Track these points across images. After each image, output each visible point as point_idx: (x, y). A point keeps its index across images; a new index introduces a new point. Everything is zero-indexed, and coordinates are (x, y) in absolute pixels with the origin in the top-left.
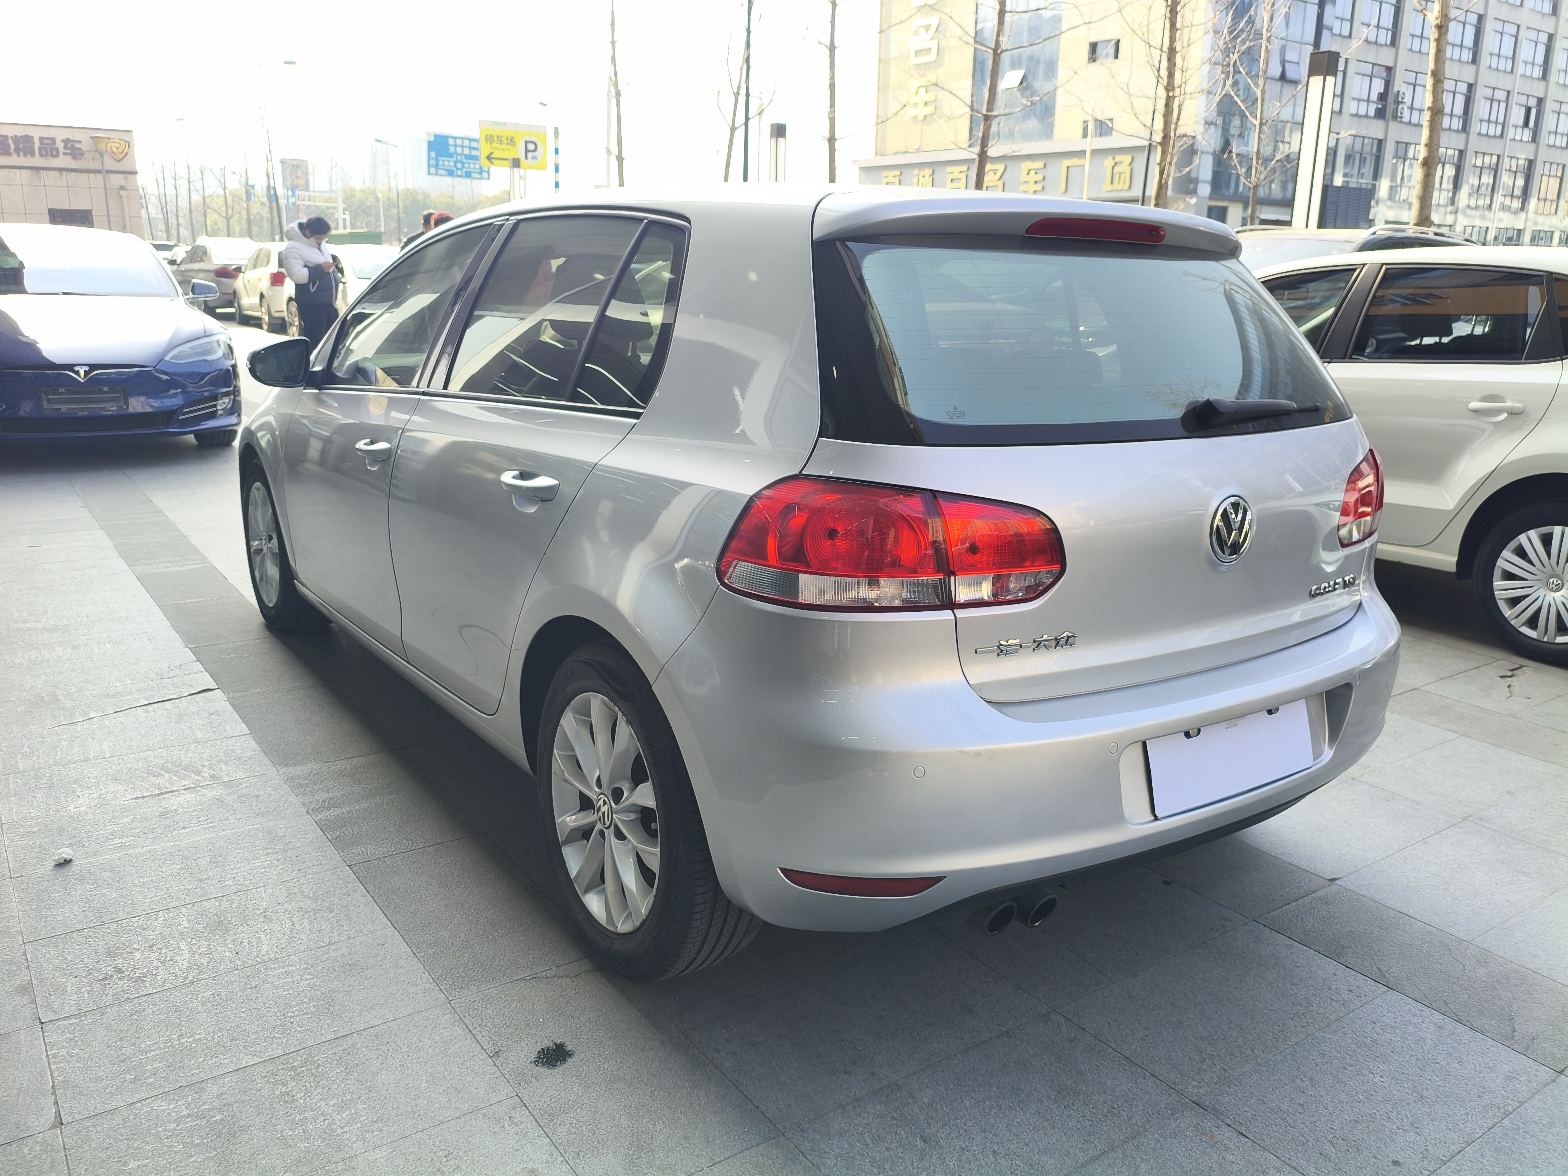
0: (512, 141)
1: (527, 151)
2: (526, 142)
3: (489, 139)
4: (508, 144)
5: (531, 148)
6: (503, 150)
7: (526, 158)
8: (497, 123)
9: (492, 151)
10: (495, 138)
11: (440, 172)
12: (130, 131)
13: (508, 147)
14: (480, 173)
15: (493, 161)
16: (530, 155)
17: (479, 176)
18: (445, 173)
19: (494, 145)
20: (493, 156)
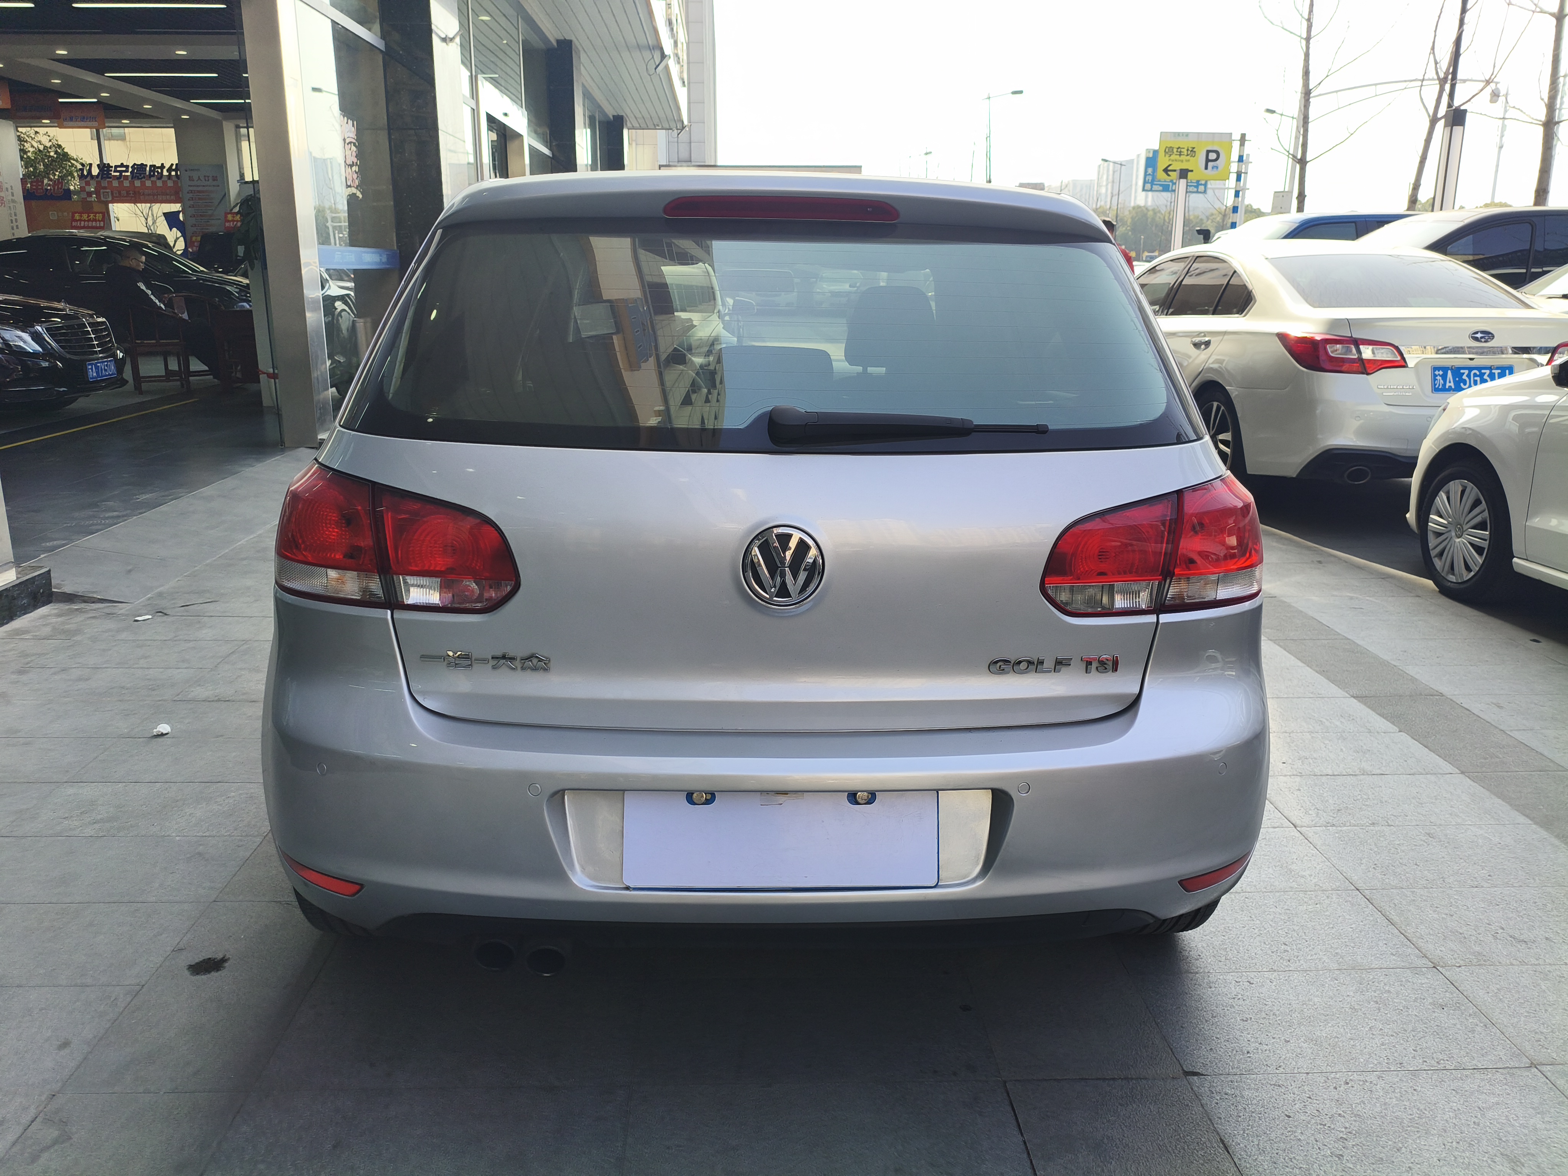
0: (1192, 152)
1: (1208, 160)
2: (1208, 152)
3: (1169, 151)
4: (1188, 155)
5: (1212, 157)
6: (1182, 161)
7: (1206, 168)
8: (1179, 134)
9: (1170, 163)
10: (1175, 150)
11: (1155, 187)
12: (860, 167)
13: (1188, 157)
14: (1197, 187)
15: (1169, 173)
16: (1210, 164)
17: (1195, 190)
18: (1161, 188)
19: (1173, 157)
20: (1169, 168)
